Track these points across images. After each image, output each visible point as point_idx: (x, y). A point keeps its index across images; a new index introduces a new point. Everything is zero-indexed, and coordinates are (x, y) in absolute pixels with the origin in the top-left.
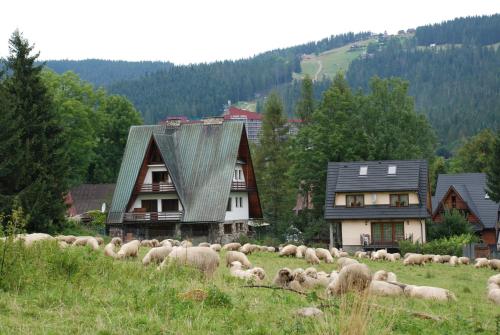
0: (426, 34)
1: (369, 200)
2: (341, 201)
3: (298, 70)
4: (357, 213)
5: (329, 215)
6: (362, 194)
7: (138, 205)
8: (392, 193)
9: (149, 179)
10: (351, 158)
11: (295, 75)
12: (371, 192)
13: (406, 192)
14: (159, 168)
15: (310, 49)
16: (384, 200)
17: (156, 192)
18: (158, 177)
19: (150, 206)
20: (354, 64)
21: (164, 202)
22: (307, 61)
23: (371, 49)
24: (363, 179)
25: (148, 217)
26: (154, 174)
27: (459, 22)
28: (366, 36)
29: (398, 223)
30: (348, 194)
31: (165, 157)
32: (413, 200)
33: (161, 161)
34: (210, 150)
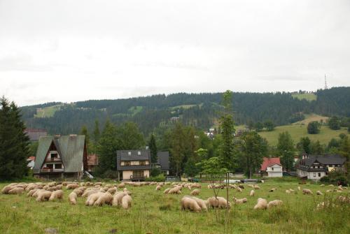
0: (80, 104)
1: (132, 164)
2: (123, 164)
3: (36, 114)
4: (128, 168)
5: (119, 168)
6: (130, 161)
7: (45, 166)
8: (140, 161)
9: (50, 157)
10: (125, 149)
11: (35, 115)
12: (133, 161)
13: (145, 160)
14: (54, 152)
15: (40, 106)
16: (137, 163)
17: (52, 161)
18: (53, 156)
19: (50, 167)
20: (56, 112)
21: (56, 165)
22: (39, 110)
23: (62, 107)
24: (130, 157)
25: (49, 171)
26: (52, 155)
27: (90, 101)
28: (60, 103)
29: (142, 171)
30: (125, 161)
31: (57, 148)
32: (147, 163)
33: (55, 149)
34: (73, 145)
